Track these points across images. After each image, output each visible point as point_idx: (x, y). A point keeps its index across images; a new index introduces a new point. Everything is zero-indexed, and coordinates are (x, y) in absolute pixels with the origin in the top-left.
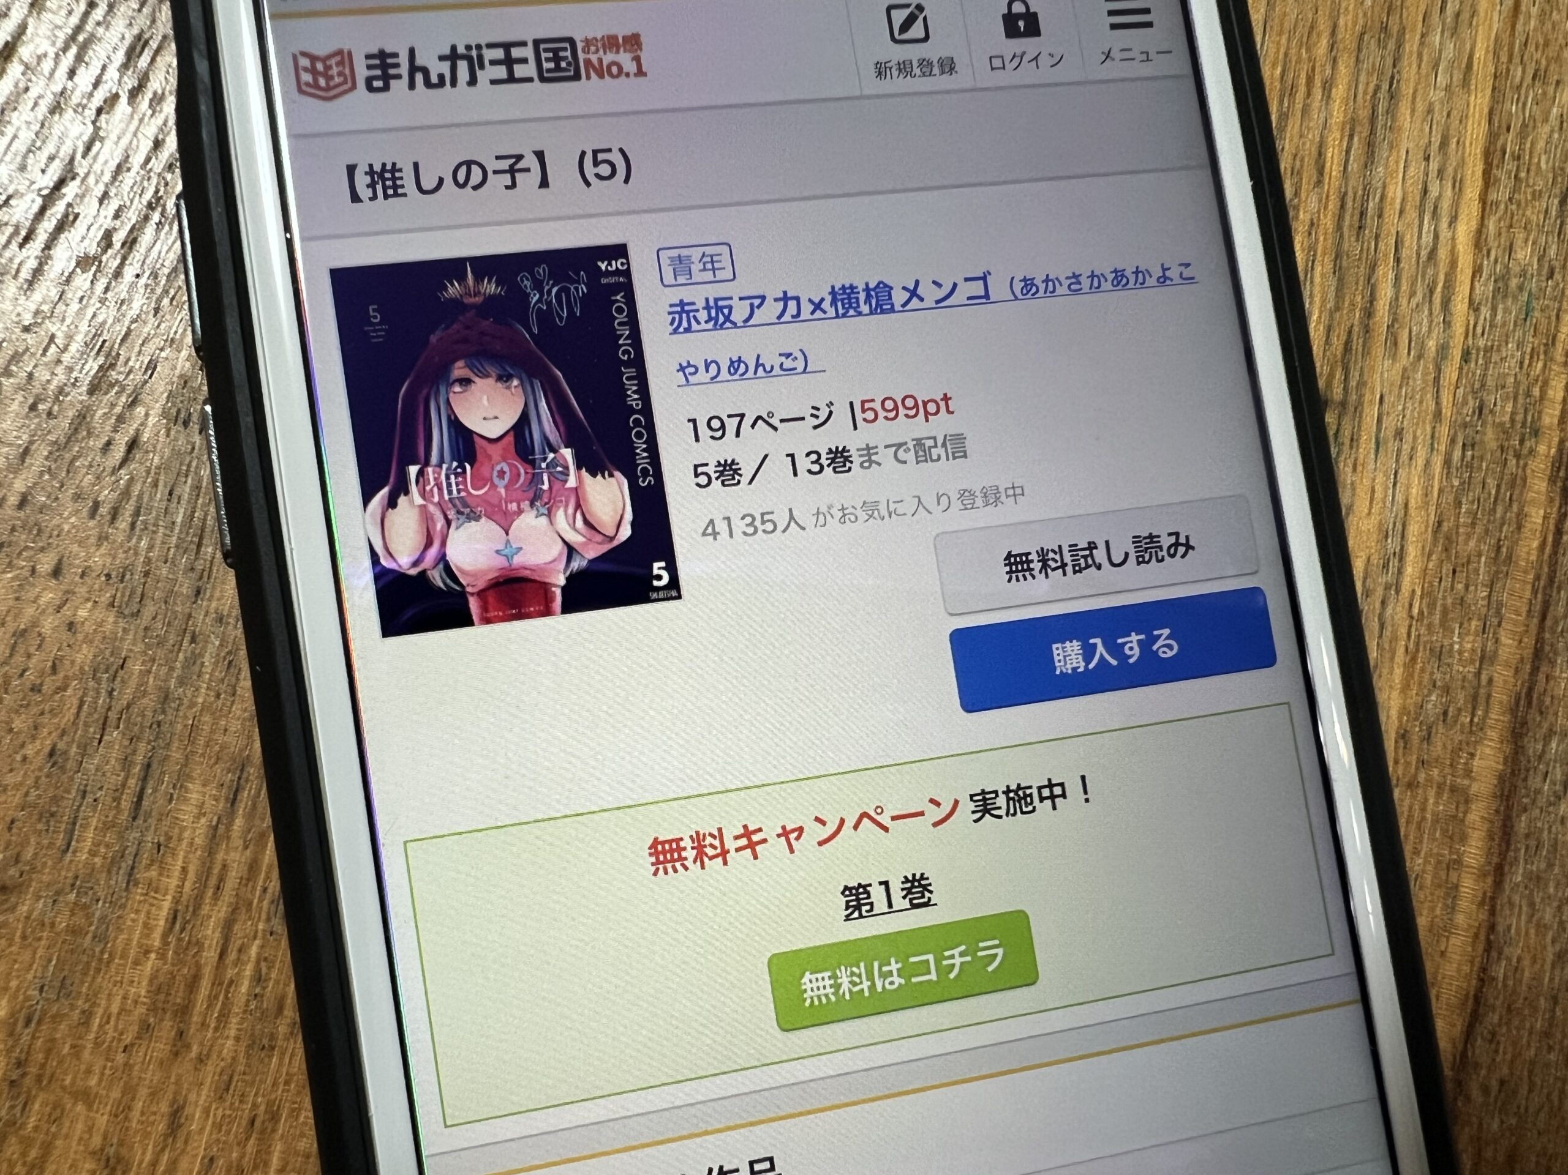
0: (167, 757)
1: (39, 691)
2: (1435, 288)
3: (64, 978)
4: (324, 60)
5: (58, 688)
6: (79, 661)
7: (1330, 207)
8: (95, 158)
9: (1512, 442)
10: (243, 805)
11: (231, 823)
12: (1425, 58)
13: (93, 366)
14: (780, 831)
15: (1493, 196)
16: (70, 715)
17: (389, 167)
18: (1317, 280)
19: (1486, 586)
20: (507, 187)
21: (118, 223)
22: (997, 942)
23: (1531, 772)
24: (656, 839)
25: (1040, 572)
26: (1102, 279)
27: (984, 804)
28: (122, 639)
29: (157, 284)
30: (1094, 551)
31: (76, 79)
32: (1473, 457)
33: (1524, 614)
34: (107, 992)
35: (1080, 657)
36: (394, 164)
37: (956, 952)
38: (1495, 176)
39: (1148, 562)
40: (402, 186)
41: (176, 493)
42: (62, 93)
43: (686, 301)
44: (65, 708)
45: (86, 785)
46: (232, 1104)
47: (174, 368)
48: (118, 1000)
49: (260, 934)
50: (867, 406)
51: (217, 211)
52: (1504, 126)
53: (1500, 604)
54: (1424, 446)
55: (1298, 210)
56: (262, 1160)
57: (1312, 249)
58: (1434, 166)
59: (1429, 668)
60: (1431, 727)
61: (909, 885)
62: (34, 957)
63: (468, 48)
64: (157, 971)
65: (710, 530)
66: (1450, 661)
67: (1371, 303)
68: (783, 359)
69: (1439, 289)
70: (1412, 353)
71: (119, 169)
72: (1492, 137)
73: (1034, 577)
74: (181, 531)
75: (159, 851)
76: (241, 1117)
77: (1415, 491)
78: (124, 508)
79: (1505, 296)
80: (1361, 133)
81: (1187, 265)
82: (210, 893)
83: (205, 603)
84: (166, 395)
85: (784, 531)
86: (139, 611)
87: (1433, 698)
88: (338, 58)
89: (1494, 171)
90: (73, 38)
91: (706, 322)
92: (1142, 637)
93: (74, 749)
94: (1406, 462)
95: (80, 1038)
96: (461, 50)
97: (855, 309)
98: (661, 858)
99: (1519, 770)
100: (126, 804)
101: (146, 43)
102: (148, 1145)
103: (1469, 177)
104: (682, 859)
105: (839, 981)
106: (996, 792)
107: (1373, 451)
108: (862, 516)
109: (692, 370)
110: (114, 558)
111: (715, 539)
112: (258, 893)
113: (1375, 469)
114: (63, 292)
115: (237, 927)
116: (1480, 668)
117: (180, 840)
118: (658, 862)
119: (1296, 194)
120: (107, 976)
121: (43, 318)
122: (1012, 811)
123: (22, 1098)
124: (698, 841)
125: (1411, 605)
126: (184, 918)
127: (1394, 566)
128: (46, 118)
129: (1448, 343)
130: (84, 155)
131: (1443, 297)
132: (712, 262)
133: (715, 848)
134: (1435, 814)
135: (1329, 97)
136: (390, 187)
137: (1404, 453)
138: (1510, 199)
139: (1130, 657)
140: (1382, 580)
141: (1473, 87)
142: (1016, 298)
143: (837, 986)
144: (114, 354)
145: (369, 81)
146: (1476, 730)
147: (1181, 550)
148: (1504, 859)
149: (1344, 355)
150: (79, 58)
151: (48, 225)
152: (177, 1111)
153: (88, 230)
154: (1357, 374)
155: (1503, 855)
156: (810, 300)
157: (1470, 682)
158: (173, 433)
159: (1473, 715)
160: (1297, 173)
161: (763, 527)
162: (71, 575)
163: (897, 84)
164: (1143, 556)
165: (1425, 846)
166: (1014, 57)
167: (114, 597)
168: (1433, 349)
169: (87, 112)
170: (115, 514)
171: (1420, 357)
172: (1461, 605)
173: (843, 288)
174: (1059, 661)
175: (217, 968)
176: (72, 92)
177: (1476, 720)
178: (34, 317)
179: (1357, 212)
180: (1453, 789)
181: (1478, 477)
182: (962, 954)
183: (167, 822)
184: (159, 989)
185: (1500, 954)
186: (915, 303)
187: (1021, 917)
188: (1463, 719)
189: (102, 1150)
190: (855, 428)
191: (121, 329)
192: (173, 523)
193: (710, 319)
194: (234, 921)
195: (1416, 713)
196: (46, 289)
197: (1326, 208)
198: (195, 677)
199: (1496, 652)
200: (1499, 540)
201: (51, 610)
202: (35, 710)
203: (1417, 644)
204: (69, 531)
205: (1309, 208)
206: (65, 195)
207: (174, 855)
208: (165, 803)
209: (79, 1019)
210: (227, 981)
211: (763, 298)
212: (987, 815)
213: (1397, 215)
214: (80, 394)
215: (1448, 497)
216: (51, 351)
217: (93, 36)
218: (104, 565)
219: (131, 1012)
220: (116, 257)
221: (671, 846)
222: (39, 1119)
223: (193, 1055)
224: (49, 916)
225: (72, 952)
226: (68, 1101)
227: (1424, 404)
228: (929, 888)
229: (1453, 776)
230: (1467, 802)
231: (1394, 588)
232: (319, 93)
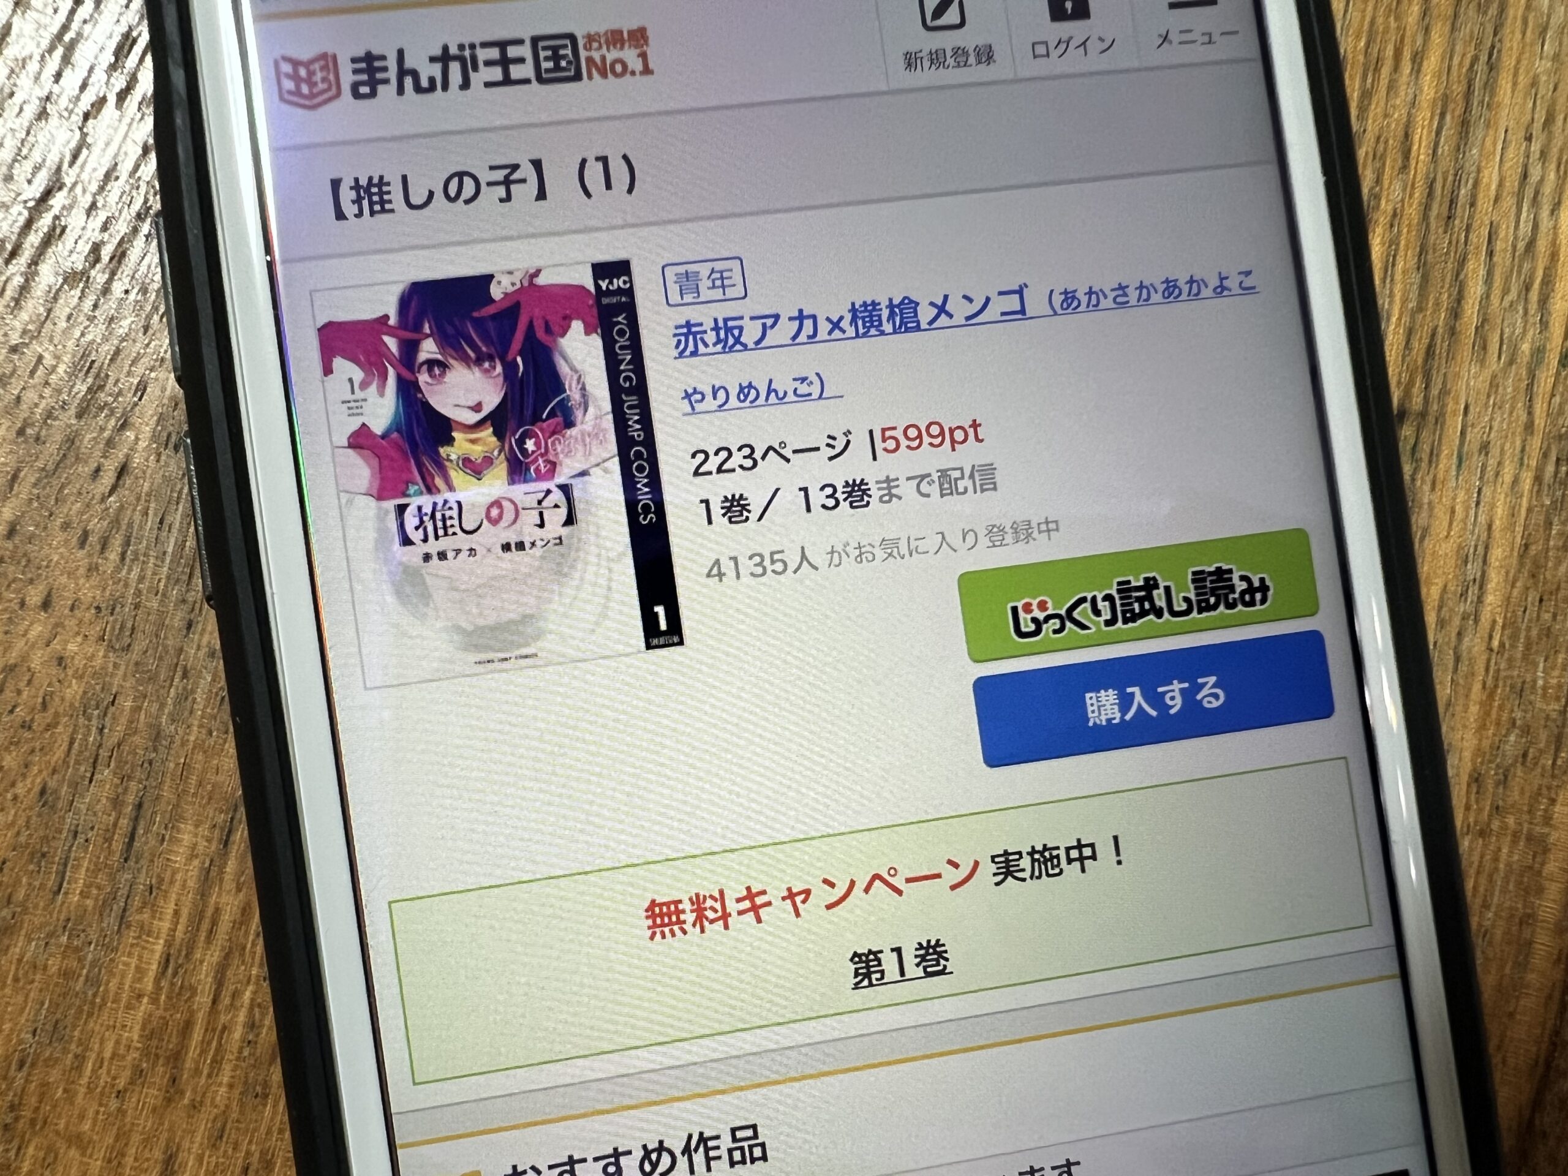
0: (158, 798)
1: (30, 728)
2: (1532, 285)
3: (57, 1022)
4: (307, 64)
5: (48, 725)
6: (69, 697)
7: (1417, 195)
8: (82, 167)
10: (236, 847)
11: (225, 865)
12: (1531, 24)
13: (81, 388)
14: (785, 894)
16: (59, 753)
17: (376, 180)
18: (1398, 277)
20: (501, 200)
21: (106, 236)
24: (653, 901)
26: (1152, 290)
27: (1006, 866)
28: (112, 675)
29: (147, 300)
31: (62, 81)
34: (99, 1037)
35: (1116, 707)
36: (381, 178)
40: (390, 202)
41: (167, 522)
42: (48, 98)
43: (692, 322)
44: (56, 745)
45: (78, 826)
46: (225, 1152)
47: (164, 389)
48: (109, 1047)
49: (253, 979)
50: (888, 434)
51: (193, 232)
54: (1512, 461)
55: (1380, 200)
57: (1393, 244)
58: (1536, 147)
59: (1508, 706)
60: (1508, 770)
61: (922, 952)
62: (26, 1001)
63: (461, 47)
64: (150, 1015)
65: (715, 571)
66: (1532, 697)
67: (1459, 302)
68: (797, 384)
69: (1536, 285)
70: (1503, 358)
71: (108, 176)
74: (171, 561)
75: (151, 893)
76: (235, 1165)
77: (1500, 511)
78: (114, 538)
80: (1453, 110)
81: (1248, 273)
82: (203, 936)
83: (196, 637)
84: (155, 418)
85: (795, 572)
86: (129, 645)
87: (1512, 738)
88: (322, 63)
90: (59, 37)
91: (715, 345)
92: (1186, 685)
93: (64, 790)
94: (1492, 478)
95: (73, 1082)
96: (453, 50)
97: (877, 328)
98: (658, 921)
100: (118, 845)
101: (135, 41)
104: (679, 922)
106: (1020, 853)
107: (1454, 467)
108: (880, 554)
109: (699, 397)
110: (104, 589)
111: (721, 580)
112: (251, 938)
113: (1457, 487)
114: (49, 311)
115: (229, 973)
117: (172, 882)
118: (655, 925)
119: (1378, 181)
120: (100, 1021)
121: (32, 338)
122: (1037, 873)
123: (15, 1143)
124: (698, 903)
125: (1491, 637)
126: (177, 962)
127: (1473, 594)
128: (32, 124)
129: (1544, 347)
130: (72, 164)
131: (1540, 293)
133: (716, 911)
134: (1509, 865)
135: (1419, 71)
136: (376, 203)
137: (1489, 469)
139: (1172, 707)
140: (1461, 609)
142: (1056, 314)
145: (355, 87)
146: (1559, 773)
149: (1426, 361)
150: (66, 60)
151: (34, 239)
152: (171, 1156)
153: (76, 243)
154: (1440, 380)
156: (828, 319)
157: (1555, 720)
158: (163, 458)
159: (1556, 757)
160: (1379, 157)
161: (773, 567)
162: (61, 606)
163: (926, 76)
165: (1496, 899)
166: (1059, 43)
167: (104, 630)
168: (1527, 352)
169: (74, 118)
170: (104, 545)
171: (1511, 362)
172: (1548, 636)
173: (865, 304)
174: (1093, 712)
175: (211, 1012)
176: (58, 96)
177: (1559, 762)
178: (21, 337)
179: (1447, 200)
180: (1530, 838)
183: (158, 862)
184: (152, 1033)
186: (943, 320)
188: (1542, 761)
190: (875, 458)
191: (107, 349)
192: (165, 553)
193: (718, 341)
194: (227, 966)
195: (1492, 755)
196: (34, 306)
197: (1411, 197)
198: (186, 714)
201: (40, 644)
202: (26, 748)
203: (1496, 679)
204: (58, 563)
205: (1391, 197)
206: (52, 206)
207: (165, 897)
208: (158, 844)
209: (73, 1063)
210: (220, 1027)
211: (777, 317)
212: (1010, 878)
213: (1492, 203)
214: (68, 418)
215: (1538, 518)
216: (39, 373)
217: (79, 35)
218: (94, 598)
219: (124, 1057)
220: (103, 273)
221: (669, 908)
222: (34, 1164)
223: (186, 1101)
224: (41, 959)
225: (65, 995)
226: (61, 1145)
227: (1514, 414)
228: (945, 955)
229: (1531, 823)
230: (1546, 851)
231: (1472, 617)
232: (302, 101)
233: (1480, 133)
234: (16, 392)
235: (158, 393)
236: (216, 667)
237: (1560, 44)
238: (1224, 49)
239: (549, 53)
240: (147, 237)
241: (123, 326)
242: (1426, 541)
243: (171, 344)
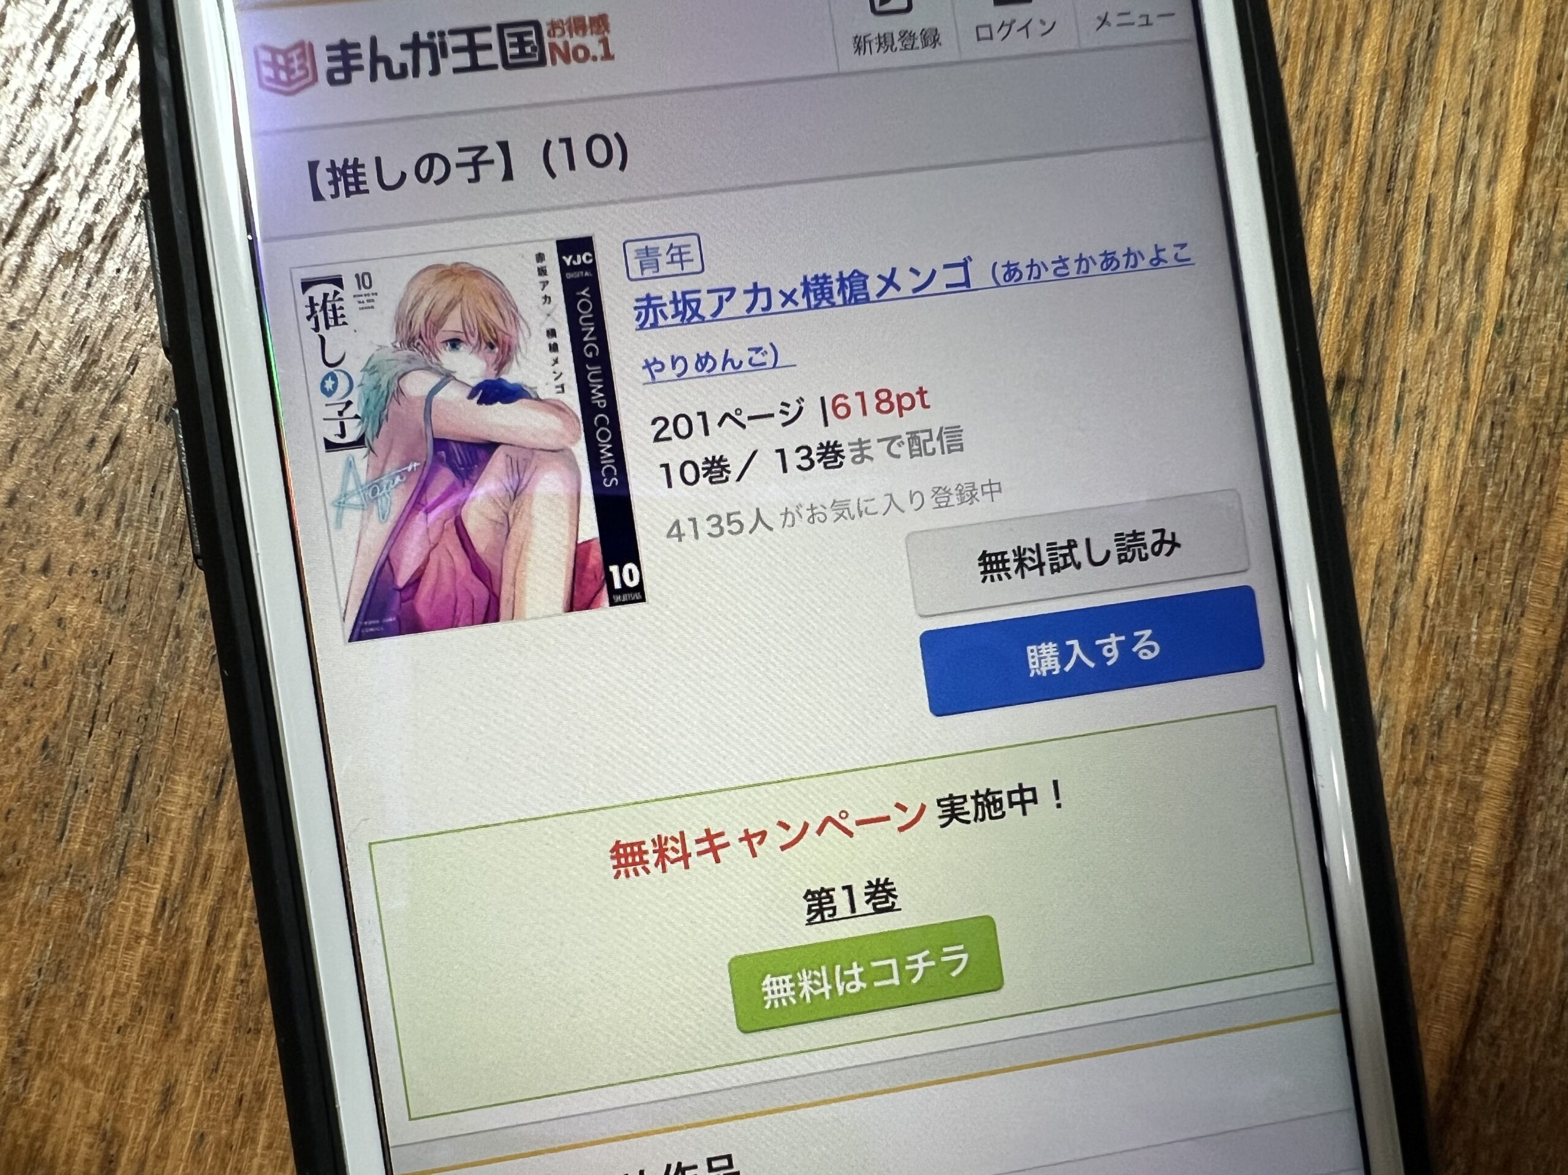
0: (153, 752)
1: (32, 685)
2: (1469, 255)
3: (61, 962)
4: (285, 53)
5: (50, 683)
6: (67, 655)
7: (1357, 169)
8: (75, 151)
9: (1546, 420)
10: (227, 797)
11: (217, 814)
13: (76, 363)
14: (743, 835)
15: (1538, 152)
16: (59, 710)
17: (351, 163)
18: (1339, 249)
19: (1510, 574)
20: (470, 181)
21: (98, 217)
22: (961, 947)
23: (1550, 768)
24: (618, 842)
25: (1016, 572)
26: (1091, 263)
27: (952, 809)
28: (109, 636)
29: (137, 278)
30: (1074, 550)
31: (55, 69)
32: (1502, 437)
33: (1550, 601)
34: (101, 976)
35: (1056, 659)
36: (356, 160)
37: (920, 957)
38: (1542, 131)
39: (1131, 561)
40: (364, 183)
41: (159, 490)
42: (41, 86)
43: (652, 295)
44: (57, 702)
45: (77, 777)
46: (220, 1084)
47: (154, 364)
48: (110, 986)
49: (245, 923)
50: (839, 401)
51: (179, 211)
52: (1555, 75)
53: (1524, 593)
54: (1448, 425)
55: (1322, 173)
56: (249, 1138)
57: (1333, 217)
58: (1473, 121)
59: (1443, 660)
60: (1442, 722)
61: (872, 890)
62: (31, 943)
63: (431, 35)
64: (148, 956)
65: (675, 531)
67: (1397, 271)
68: (753, 353)
69: (1473, 254)
70: (1440, 326)
71: (101, 159)
72: (1541, 87)
73: (1009, 577)
74: (164, 527)
75: (148, 841)
76: (229, 1096)
77: (1436, 474)
78: (109, 505)
79: (1546, 262)
80: (1394, 87)
81: (1183, 246)
82: (197, 880)
83: (188, 599)
84: (147, 391)
85: (751, 532)
86: (125, 607)
87: (1447, 691)
88: (298, 51)
89: (1541, 125)
90: (51, 26)
91: (673, 317)
92: (1123, 638)
93: (65, 744)
94: (1429, 442)
95: (77, 1018)
96: (423, 38)
97: (828, 300)
98: (623, 861)
99: (1536, 767)
100: (116, 796)
101: (123, 30)
102: (141, 1121)
103: (1512, 132)
104: (643, 862)
105: (800, 984)
106: (964, 797)
107: (1392, 431)
108: (832, 515)
109: (659, 366)
110: (100, 555)
111: (680, 540)
112: (242, 883)
113: (1394, 451)
114: (45, 289)
115: (223, 916)
116: (1499, 661)
117: (168, 830)
118: (620, 865)
119: (1320, 155)
120: (101, 961)
121: (29, 315)
122: (980, 816)
123: (24, 1074)
124: (660, 844)
125: (1426, 595)
126: (173, 906)
127: (1410, 552)
128: (26, 110)
129: (1480, 316)
130: (64, 149)
131: (1476, 263)
132: (681, 254)
133: (677, 851)
134: (1443, 812)
135: (1360, 49)
136: (352, 184)
137: (1426, 433)
138: (1558, 155)
139: (1109, 659)
140: (1398, 567)
141: (1521, 32)
142: (999, 285)
143: (798, 989)
144: (96, 351)
145: (330, 73)
146: (1491, 725)
147: (1167, 547)
148: (1516, 858)
149: (1365, 329)
150: (58, 48)
151: (29, 221)
152: (168, 1089)
153: (70, 223)
154: (1378, 349)
155: (1515, 853)
156: (781, 292)
157: (1489, 674)
158: (155, 429)
159: (1488, 710)
160: (1320, 132)
161: (729, 528)
162: (60, 570)
163: (875, 59)
164: (1125, 555)
165: (1430, 844)
166: (1002, 25)
167: (101, 592)
168: (1464, 321)
169: (66, 104)
170: (100, 511)
171: (1447, 330)
172: (1481, 593)
173: (816, 278)
174: (1034, 663)
175: (205, 953)
176: (51, 84)
177: (1492, 714)
178: (18, 314)
179: (1386, 174)
180: (1463, 787)
181: (1506, 458)
182: (925, 960)
183: (155, 813)
184: (150, 974)
185: (1507, 954)
186: (891, 292)
187: (987, 924)
188: (1475, 713)
189: (99, 1125)
190: (826, 424)
191: (100, 325)
192: (157, 519)
193: (677, 313)
194: (220, 909)
195: (1426, 707)
196: (31, 284)
197: (1351, 171)
198: (179, 671)
199: (1516, 643)
200: (1527, 524)
201: (41, 607)
202: (28, 704)
203: (1431, 635)
204: (56, 528)
205: (1333, 172)
206: (46, 189)
207: (162, 845)
208: (153, 795)
209: (75, 1001)
210: (214, 967)
211: (732, 290)
212: (955, 820)
213: (1430, 175)
214: (64, 392)
215: (1473, 480)
216: (36, 349)
217: (70, 24)
218: (90, 561)
219: (123, 995)
220: (96, 252)
221: (632, 849)
222: (40, 1095)
223: (183, 1036)
224: (46, 901)
225: (68, 936)
226: (66, 1078)
227: (1451, 380)
228: (894, 893)
229: (1464, 773)
230: (1478, 799)
231: (1409, 575)
232: (280, 87)
233: (1420, 109)
234: (14, 367)
235: (149, 367)
236: (207, 628)
237: (1498, 22)
238: (1162, 30)
239: (515, 40)
240: (137, 218)
241: (116, 304)
242: (1364, 503)
243: (160, 321)
